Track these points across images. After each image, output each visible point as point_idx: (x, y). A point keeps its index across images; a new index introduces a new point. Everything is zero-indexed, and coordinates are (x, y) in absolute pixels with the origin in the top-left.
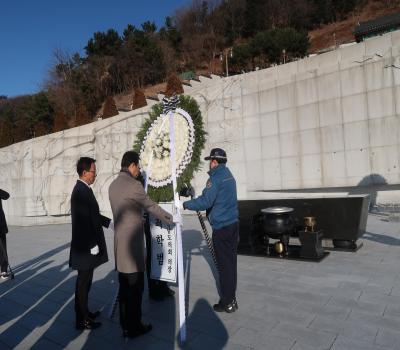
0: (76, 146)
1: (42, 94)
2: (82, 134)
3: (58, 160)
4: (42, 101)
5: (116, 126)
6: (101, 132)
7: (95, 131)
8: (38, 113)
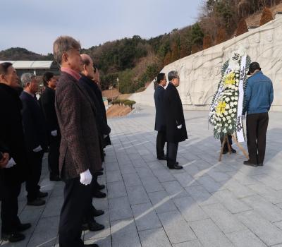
0: (211, 60)
1: (197, 24)
2: (215, 51)
3: (199, 69)
4: (197, 29)
5: (238, 43)
6: (228, 49)
7: (224, 48)
8: (194, 38)
